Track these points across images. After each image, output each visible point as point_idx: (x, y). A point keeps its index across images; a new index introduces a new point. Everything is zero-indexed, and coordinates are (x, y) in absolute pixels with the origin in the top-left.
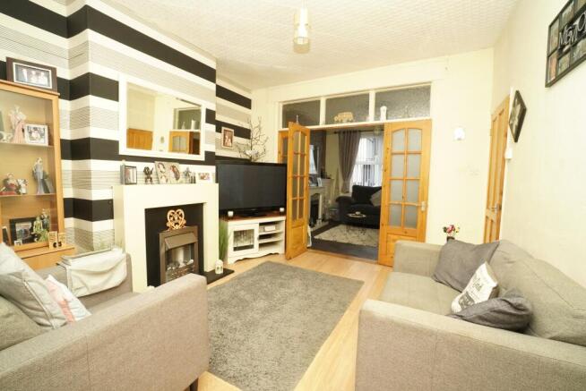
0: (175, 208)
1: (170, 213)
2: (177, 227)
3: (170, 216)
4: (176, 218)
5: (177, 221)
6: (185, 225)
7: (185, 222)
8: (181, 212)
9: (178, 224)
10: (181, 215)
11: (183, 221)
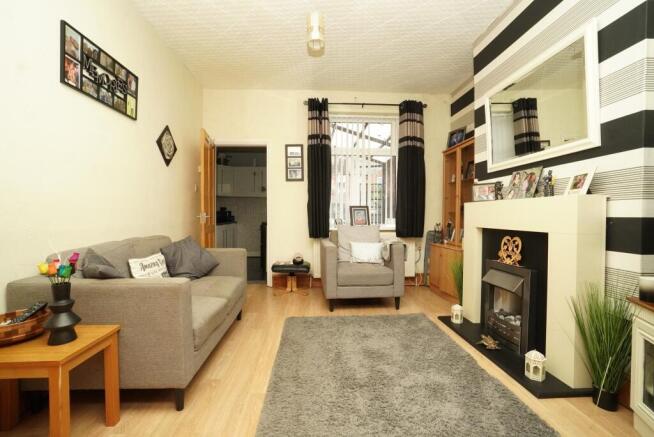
0: (513, 233)
1: (505, 240)
2: (508, 261)
3: (505, 244)
4: (510, 249)
5: (510, 253)
6: (519, 262)
7: (519, 258)
8: (519, 241)
9: (509, 256)
10: (517, 246)
11: (518, 257)
